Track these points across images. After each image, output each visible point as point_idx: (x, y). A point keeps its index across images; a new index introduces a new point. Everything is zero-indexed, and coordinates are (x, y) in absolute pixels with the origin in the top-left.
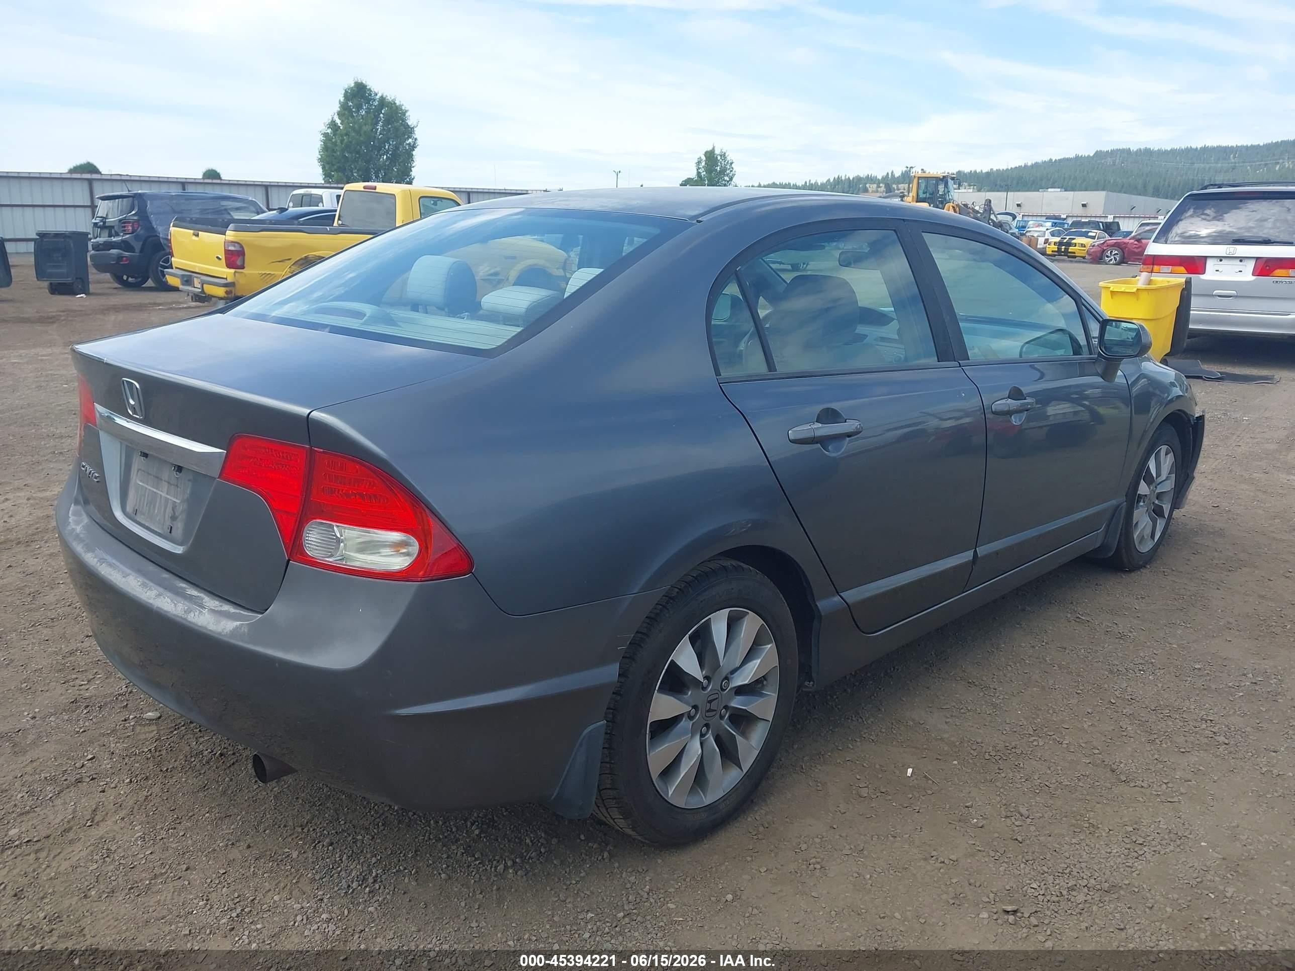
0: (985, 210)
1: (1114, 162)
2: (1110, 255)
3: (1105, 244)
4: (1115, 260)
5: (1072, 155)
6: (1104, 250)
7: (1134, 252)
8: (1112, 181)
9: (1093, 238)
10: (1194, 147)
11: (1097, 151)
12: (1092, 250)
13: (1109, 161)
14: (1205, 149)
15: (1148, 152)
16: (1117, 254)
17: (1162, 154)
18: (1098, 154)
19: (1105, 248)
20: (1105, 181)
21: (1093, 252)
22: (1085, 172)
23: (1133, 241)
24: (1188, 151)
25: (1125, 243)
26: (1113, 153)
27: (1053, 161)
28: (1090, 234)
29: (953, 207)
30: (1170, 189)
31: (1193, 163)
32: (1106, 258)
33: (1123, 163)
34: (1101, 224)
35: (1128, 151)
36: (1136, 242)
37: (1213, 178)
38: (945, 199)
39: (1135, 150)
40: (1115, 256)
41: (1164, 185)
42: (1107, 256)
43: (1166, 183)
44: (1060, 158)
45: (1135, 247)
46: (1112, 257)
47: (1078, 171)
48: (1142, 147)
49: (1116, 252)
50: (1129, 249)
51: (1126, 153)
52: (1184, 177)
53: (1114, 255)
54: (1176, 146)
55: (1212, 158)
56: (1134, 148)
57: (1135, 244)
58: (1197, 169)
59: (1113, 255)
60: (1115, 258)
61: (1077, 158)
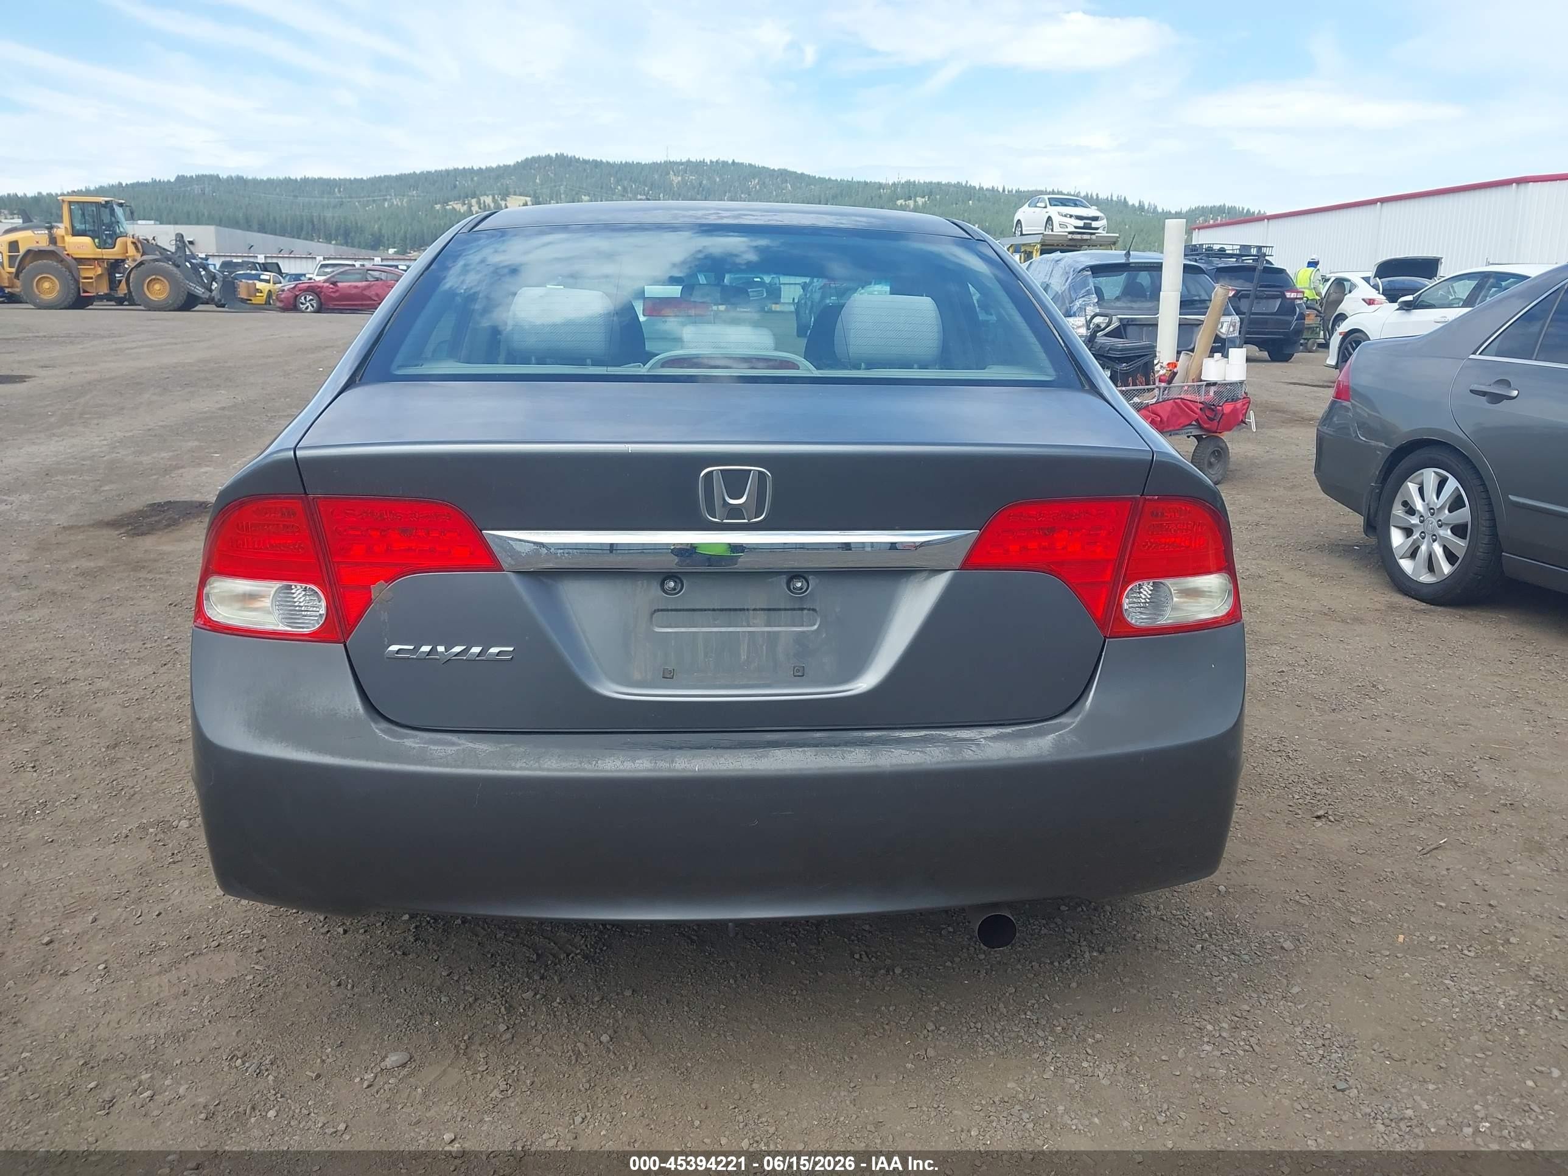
0: (178, 247)
1: (203, 190)
2: (304, 302)
3: (297, 289)
4: (313, 307)
5: (147, 180)
6: (297, 296)
7: (331, 297)
8: (206, 214)
9: (268, 281)
10: (293, 177)
11: (178, 176)
12: (283, 296)
13: (197, 189)
14: (305, 181)
15: (241, 181)
16: (312, 300)
17: (257, 183)
18: (181, 179)
19: (297, 293)
20: (198, 213)
21: (284, 298)
22: (170, 201)
23: (327, 284)
24: (288, 182)
25: (319, 287)
26: (200, 179)
27: (124, 185)
28: (262, 277)
29: (133, 243)
30: (278, 226)
31: (296, 197)
32: (301, 306)
33: (214, 192)
34: (257, 265)
35: (217, 178)
36: (331, 286)
37: (322, 214)
38: (115, 232)
39: (225, 177)
40: (312, 302)
41: (269, 220)
42: (302, 304)
43: (271, 218)
44: (132, 182)
45: (332, 292)
46: (308, 304)
47: (160, 199)
48: (234, 175)
49: (311, 297)
50: (325, 294)
51: (214, 180)
52: (289, 212)
53: (310, 301)
54: (274, 176)
55: (316, 192)
56: (223, 175)
57: (332, 288)
58: (301, 205)
59: (308, 302)
60: (311, 304)
61: (155, 183)
